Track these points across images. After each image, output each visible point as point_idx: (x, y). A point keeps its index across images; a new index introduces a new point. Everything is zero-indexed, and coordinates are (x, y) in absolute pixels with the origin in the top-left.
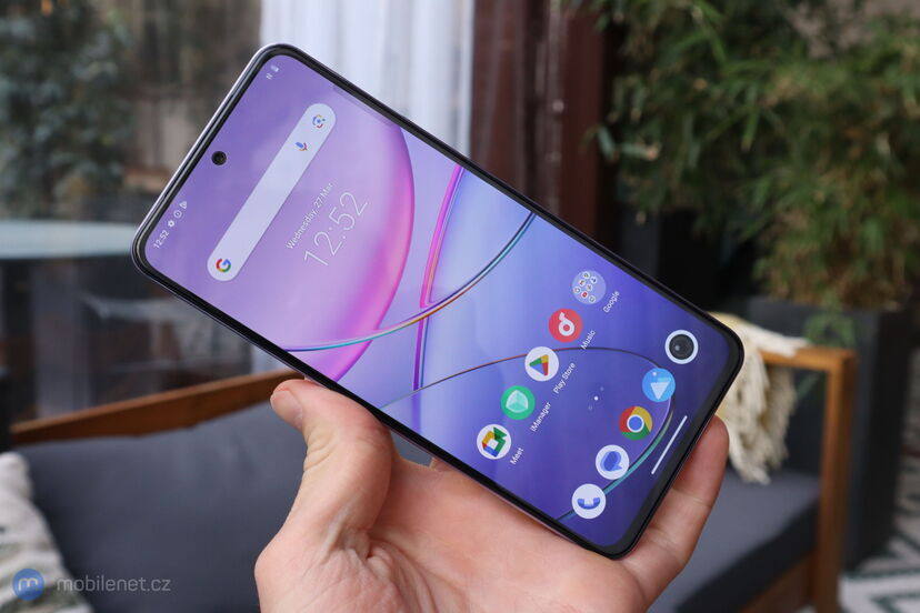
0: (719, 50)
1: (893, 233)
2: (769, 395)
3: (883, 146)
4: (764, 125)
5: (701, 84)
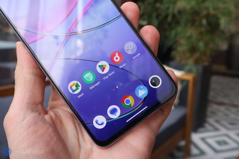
1: (206, 44)
3: (204, 22)
4: (174, 16)
5: (158, 5)
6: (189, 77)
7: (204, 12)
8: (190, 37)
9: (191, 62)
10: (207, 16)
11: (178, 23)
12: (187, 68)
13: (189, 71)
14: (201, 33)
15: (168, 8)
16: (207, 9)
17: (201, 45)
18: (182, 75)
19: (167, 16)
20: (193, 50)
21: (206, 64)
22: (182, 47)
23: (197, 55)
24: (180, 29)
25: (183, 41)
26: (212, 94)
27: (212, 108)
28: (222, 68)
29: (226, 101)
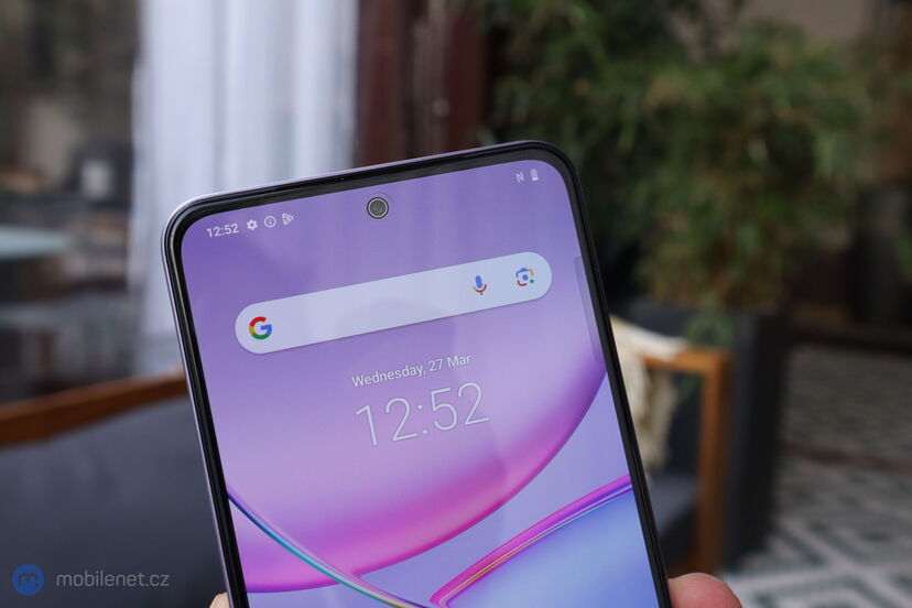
0: (599, 53)
1: (768, 235)
2: (650, 396)
3: (758, 150)
4: (642, 130)
5: (583, 87)
6: (704, 363)
7: (756, 116)
8: (705, 209)
9: (709, 301)
10: (768, 130)
11: (658, 153)
12: (695, 326)
13: (705, 340)
14: (747, 194)
15: (620, 100)
16: (766, 101)
17: (748, 237)
18: (679, 356)
19: (616, 130)
20: (718, 254)
21: (768, 307)
22: (678, 245)
23: (733, 274)
24: (666, 176)
25: (679, 223)
26: (794, 421)
27: (798, 473)
28: (831, 318)
29: (849, 445)
